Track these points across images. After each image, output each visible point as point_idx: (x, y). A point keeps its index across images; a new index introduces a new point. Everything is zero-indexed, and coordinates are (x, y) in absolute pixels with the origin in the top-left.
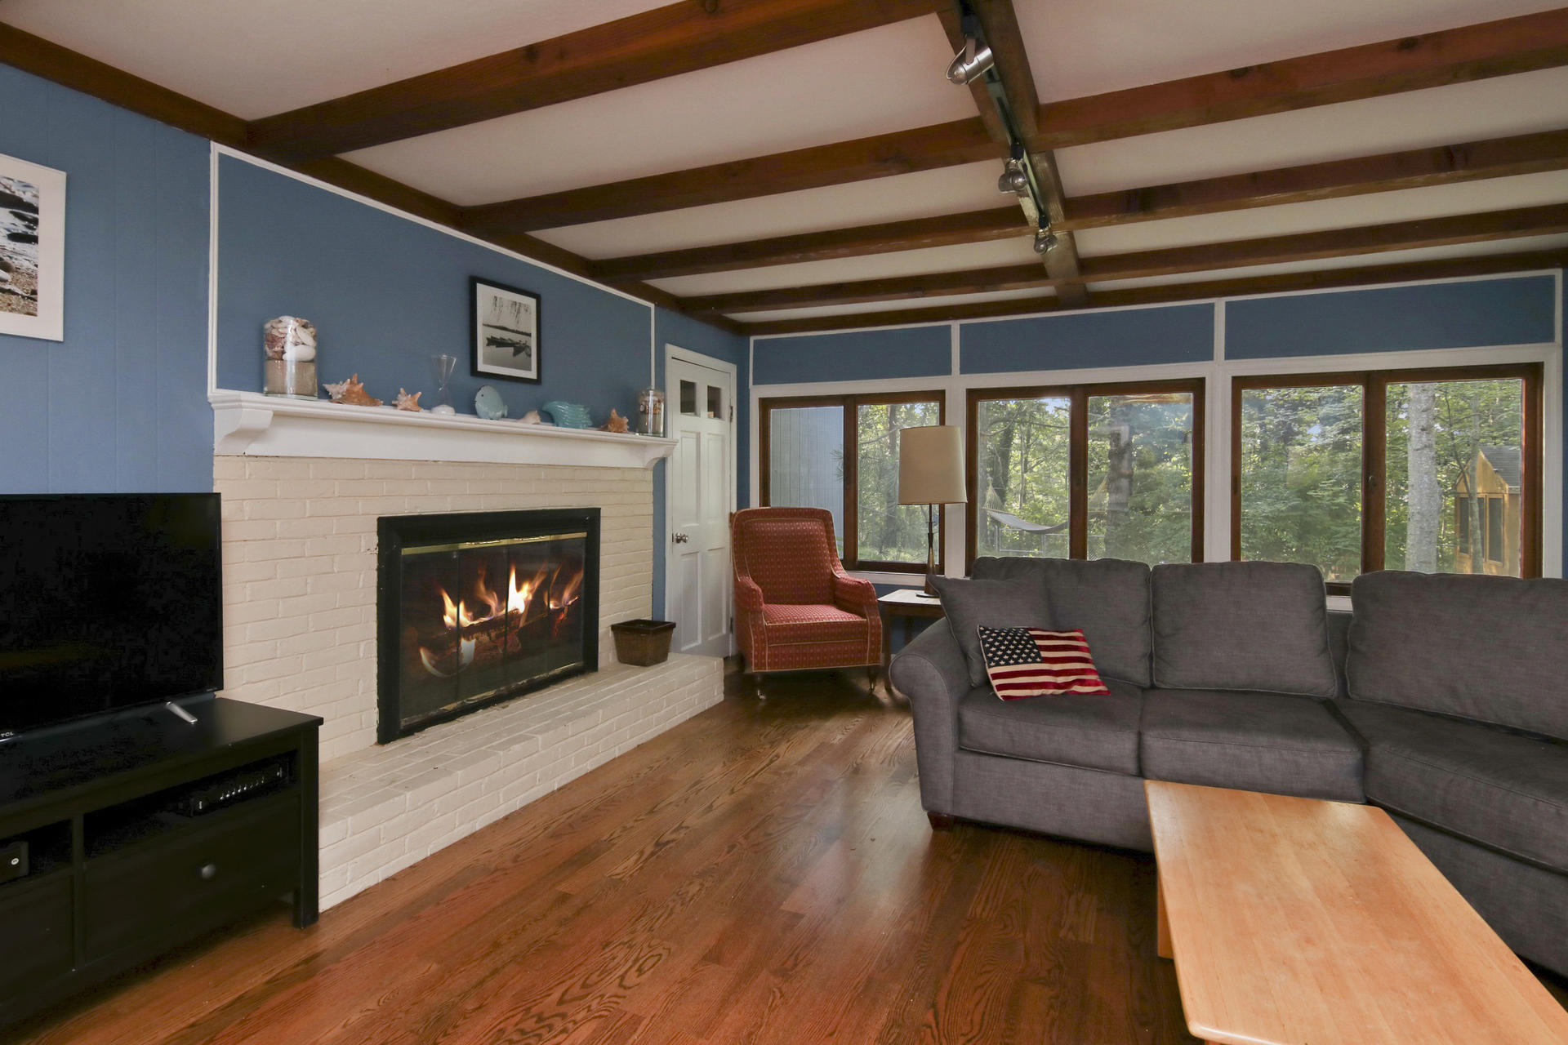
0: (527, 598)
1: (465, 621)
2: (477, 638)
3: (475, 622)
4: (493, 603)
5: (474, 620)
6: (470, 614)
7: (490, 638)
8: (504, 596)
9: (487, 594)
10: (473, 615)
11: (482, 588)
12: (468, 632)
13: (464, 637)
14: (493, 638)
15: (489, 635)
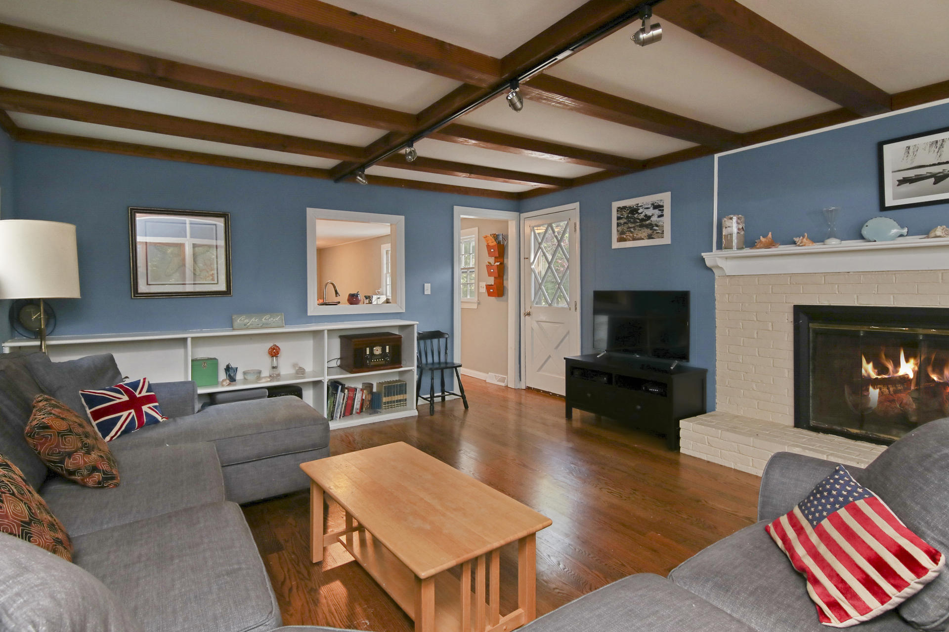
0: (914, 368)
1: (874, 375)
2: (880, 389)
3: (879, 377)
4: (891, 367)
5: (879, 375)
6: (876, 371)
7: (889, 392)
8: (897, 364)
9: (887, 361)
10: (878, 371)
11: (883, 356)
12: (875, 383)
13: (872, 386)
14: (892, 393)
15: (888, 389)
